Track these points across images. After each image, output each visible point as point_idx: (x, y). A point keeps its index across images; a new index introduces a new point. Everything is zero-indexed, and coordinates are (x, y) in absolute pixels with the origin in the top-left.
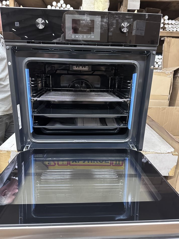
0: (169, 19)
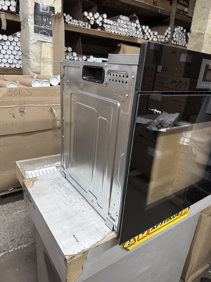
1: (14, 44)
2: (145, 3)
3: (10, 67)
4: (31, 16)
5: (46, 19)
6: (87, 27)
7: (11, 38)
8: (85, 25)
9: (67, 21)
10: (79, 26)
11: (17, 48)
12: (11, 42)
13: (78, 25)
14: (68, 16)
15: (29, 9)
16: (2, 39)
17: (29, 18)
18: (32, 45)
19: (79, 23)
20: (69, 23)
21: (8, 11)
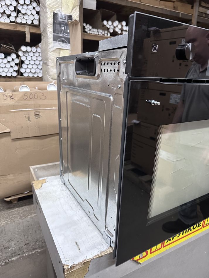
0: (126, 25)
1: (37, 54)
2: (165, 8)
3: (33, 76)
4: (50, 25)
5: (64, 28)
6: (106, 35)
7: (34, 49)
8: (105, 33)
9: (86, 30)
10: (99, 34)
11: (40, 58)
12: (34, 52)
13: (97, 33)
14: (88, 25)
15: (48, 19)
16: (26, 51)
17: (48, 27)
18: (51, 52)
19: (98, 32)
20: (88, 32)
21: (31, 24)
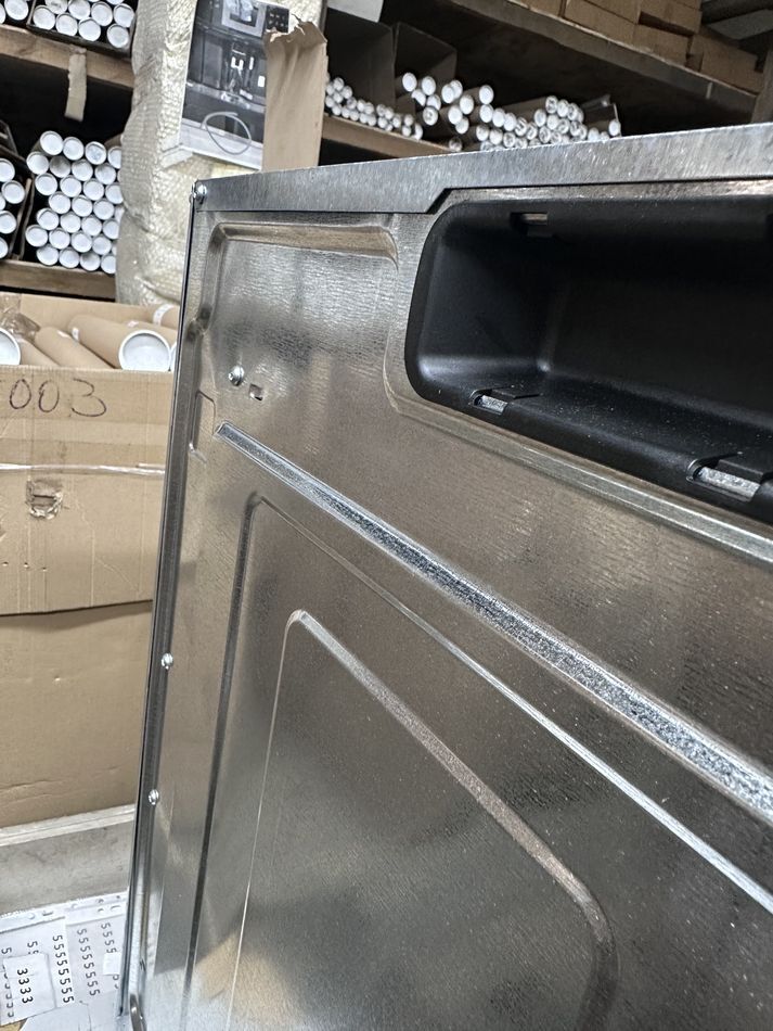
0: (495, 105)
1: (106, 177)
2: (653, 55)
3: (79, 266)
4: (179, 40)
6: (406, 132)
7: (96, 152)
8: (403, 124)
9: (328, 102)
10: (377, 125)
11: (115, 195)
12: (94, 167)
13: (372, 122)
14: (339, 84)
15: (171, 9)
16: (62, 154)
17: (168, 49)
19: (378, 117)
20: (336, 111)
21: (99, 44)
